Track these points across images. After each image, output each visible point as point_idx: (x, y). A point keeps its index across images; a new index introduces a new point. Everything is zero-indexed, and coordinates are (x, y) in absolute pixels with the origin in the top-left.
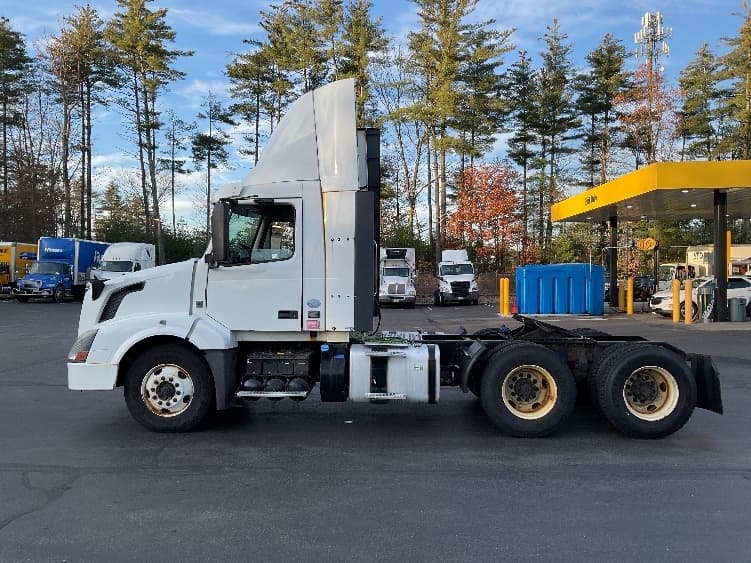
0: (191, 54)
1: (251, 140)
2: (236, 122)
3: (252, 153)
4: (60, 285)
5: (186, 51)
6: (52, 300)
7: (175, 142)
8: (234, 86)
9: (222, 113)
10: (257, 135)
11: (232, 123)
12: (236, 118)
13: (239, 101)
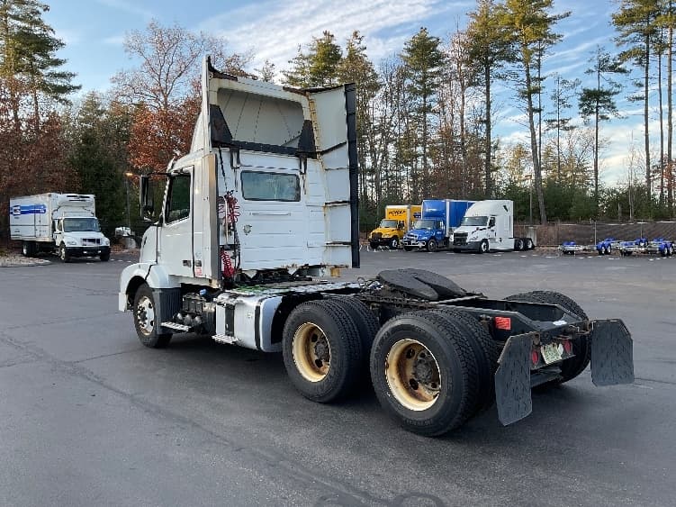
0: (567, 15)
1: (641, 85)
2: (627, 69)
3: (641, 98)
4: (432, 238)
5: (562, 14)
6: (426, 249)
7: (560, 102)
8: (619, 34)
9: (611, 63)
10: (647, 78)
11: (622, 71)
12: (627, 65)
13: (625, 48)
